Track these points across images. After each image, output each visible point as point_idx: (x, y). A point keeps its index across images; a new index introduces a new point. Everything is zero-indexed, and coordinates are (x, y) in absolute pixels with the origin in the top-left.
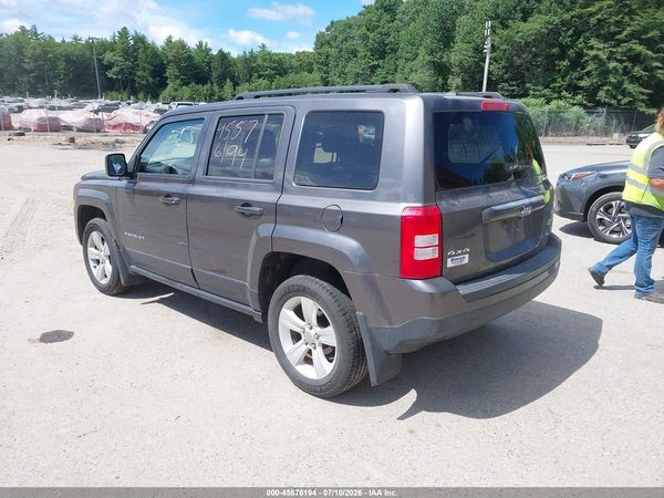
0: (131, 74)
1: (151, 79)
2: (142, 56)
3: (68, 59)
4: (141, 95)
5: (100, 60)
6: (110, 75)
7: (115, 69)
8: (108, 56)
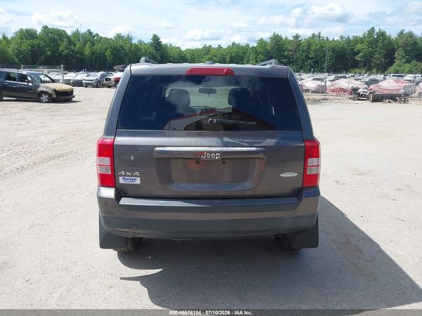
0: (371, 57)
1: (383, 60)
2: (380, 44)
3: (334, 51)
4: (374, 70)
5: (352, 50)
6: (356, 58)
7: (361, 54)
8: (359, 46)
